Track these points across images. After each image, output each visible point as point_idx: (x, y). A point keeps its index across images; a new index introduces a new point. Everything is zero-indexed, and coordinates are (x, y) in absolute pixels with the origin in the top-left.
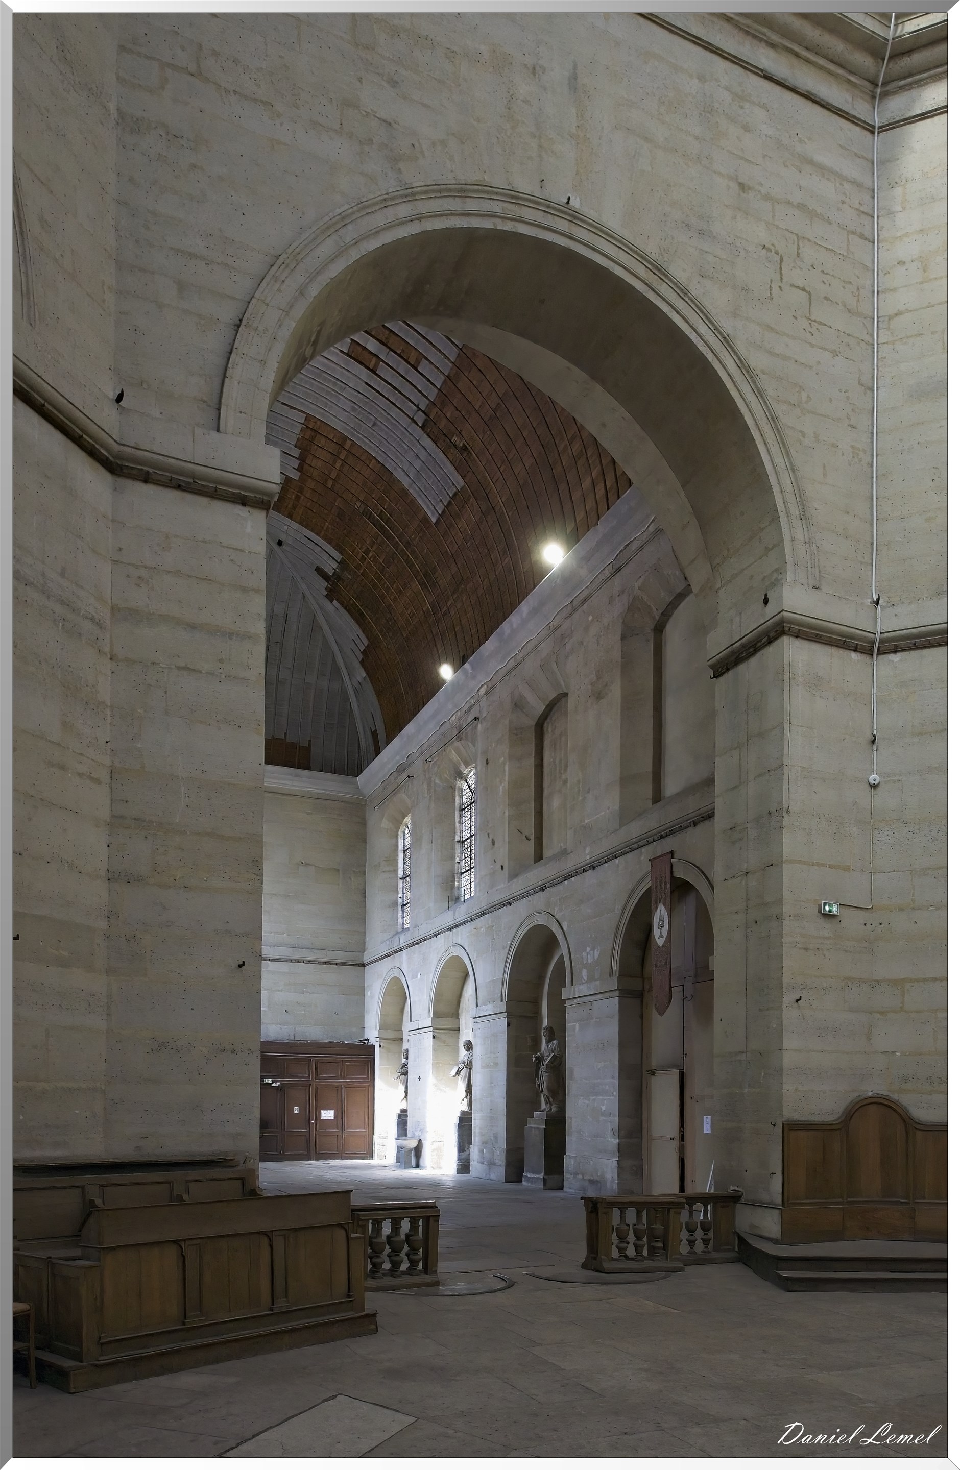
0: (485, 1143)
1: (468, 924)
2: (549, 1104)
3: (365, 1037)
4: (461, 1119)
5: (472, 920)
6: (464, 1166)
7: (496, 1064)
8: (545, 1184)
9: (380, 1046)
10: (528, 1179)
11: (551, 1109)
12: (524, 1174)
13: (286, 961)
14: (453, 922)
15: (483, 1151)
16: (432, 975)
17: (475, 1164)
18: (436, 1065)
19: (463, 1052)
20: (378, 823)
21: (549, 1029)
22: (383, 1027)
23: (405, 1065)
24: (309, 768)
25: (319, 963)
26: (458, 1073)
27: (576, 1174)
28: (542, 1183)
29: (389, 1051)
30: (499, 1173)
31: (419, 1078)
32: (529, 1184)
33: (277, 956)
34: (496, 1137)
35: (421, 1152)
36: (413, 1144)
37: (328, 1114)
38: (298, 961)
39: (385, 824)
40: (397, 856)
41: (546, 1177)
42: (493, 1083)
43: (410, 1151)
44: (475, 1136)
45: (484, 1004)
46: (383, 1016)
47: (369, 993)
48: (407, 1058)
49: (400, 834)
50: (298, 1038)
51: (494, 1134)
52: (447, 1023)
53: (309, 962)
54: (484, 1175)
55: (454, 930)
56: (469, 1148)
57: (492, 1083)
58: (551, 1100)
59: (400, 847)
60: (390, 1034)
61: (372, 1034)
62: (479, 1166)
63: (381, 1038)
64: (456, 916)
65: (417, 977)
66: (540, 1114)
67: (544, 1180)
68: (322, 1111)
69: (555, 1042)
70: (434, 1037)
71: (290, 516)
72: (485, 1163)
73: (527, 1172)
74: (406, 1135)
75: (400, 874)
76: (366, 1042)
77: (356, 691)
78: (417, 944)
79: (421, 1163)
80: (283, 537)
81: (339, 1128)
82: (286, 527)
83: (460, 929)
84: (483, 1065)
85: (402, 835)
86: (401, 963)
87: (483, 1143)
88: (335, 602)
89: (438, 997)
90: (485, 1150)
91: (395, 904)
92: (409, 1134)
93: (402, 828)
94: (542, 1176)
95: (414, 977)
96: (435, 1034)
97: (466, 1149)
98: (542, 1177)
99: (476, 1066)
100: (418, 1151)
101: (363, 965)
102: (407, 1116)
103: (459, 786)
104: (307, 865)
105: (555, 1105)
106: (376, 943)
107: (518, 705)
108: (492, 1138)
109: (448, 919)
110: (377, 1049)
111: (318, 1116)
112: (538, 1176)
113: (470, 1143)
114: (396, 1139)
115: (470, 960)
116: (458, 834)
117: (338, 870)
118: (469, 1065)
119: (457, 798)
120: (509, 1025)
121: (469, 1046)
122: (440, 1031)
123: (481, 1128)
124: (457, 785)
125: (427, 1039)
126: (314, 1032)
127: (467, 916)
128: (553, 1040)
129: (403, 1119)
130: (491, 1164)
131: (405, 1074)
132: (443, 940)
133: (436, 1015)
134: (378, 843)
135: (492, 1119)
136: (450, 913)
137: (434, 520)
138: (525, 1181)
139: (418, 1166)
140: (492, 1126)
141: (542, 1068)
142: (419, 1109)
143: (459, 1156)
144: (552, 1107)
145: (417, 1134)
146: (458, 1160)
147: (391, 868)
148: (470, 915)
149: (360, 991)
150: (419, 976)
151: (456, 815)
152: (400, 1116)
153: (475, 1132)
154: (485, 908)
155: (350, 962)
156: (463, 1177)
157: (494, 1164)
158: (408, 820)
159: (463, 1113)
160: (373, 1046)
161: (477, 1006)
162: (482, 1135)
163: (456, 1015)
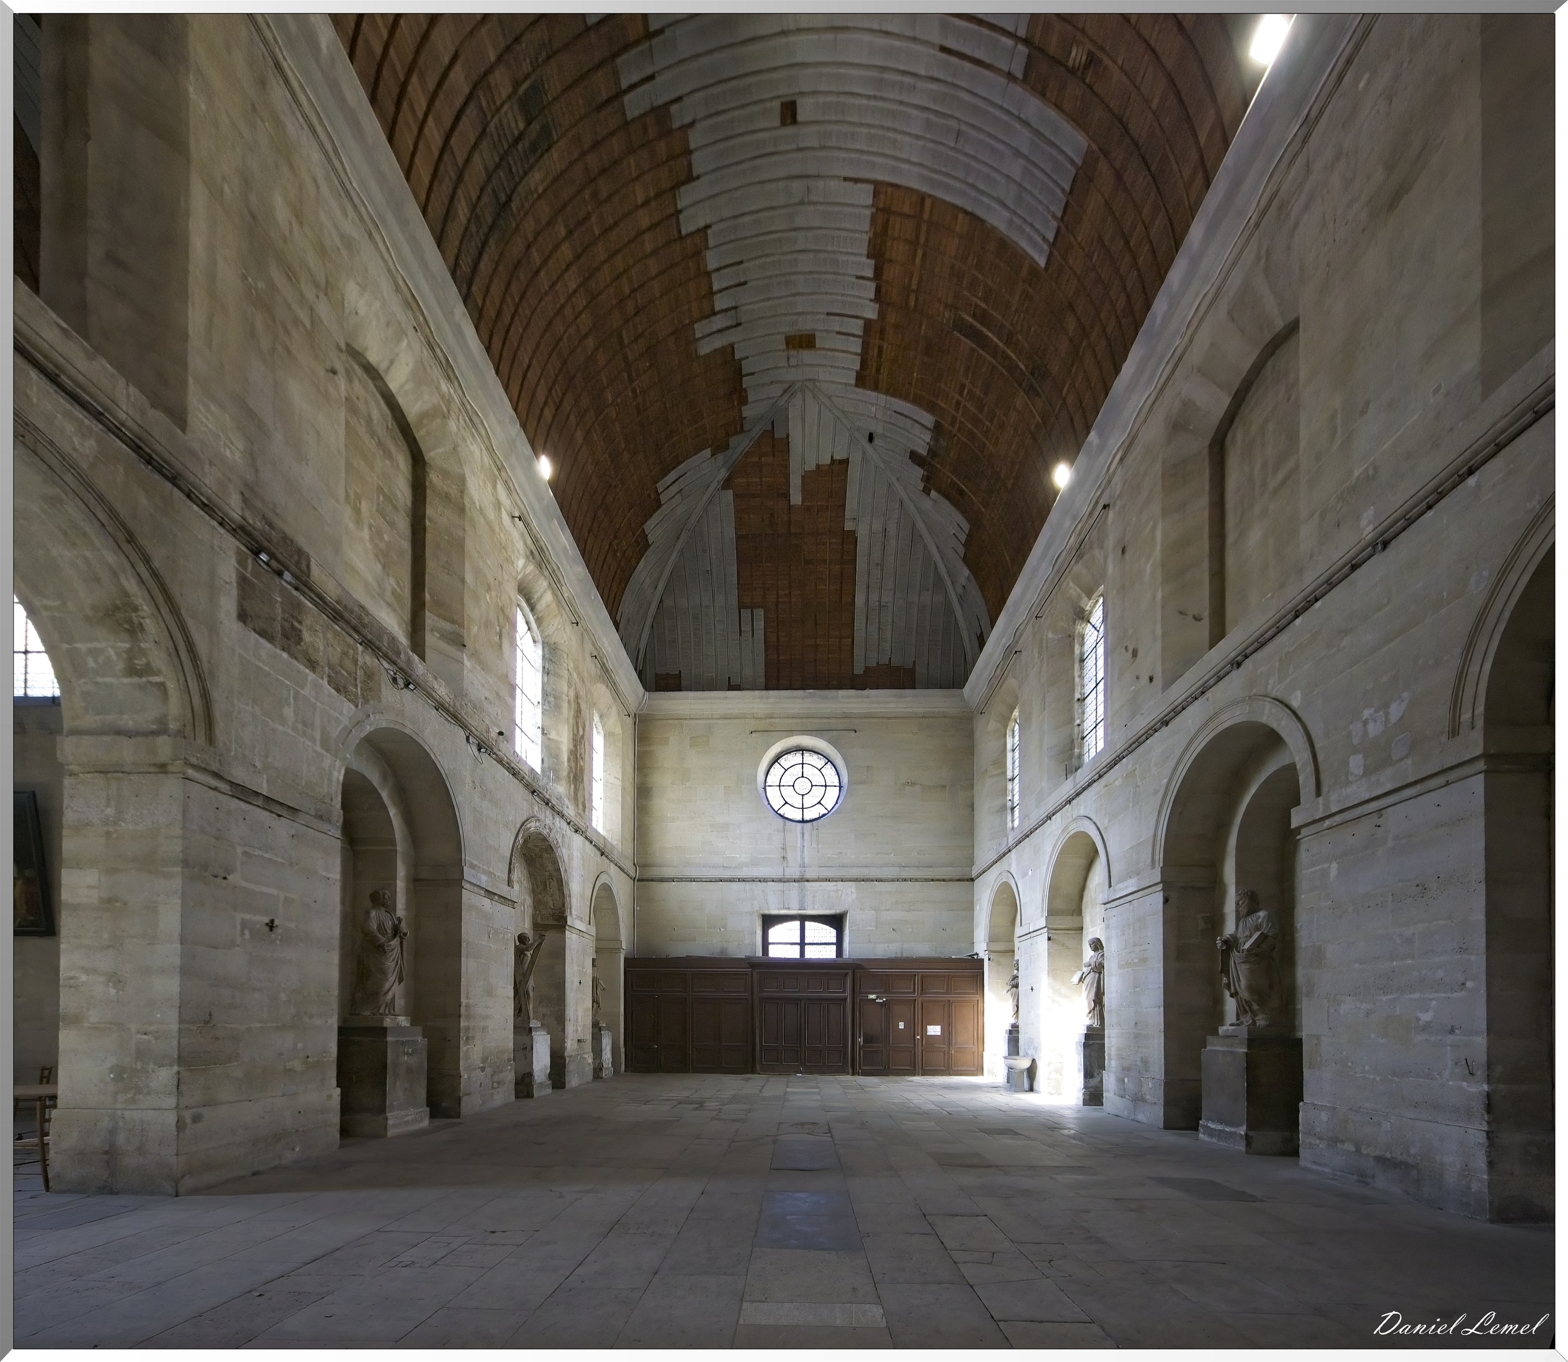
0: (1126, 1069)
1: (1095, 784)
2: (1249, 1014)
3: (975, 952)
4: (1087, 1036)
5: (1100, 777)
6: (1093, 1096)
7: (1144, 960)
8: (1248, 1144)
9: (989, 959)
10: (1211, 1132)
11: (1254, 1023)
12: (1201, 1122)
13: (893, 880)
14: (1073, 791)
15: (1124, 1081)
16: (1045, 867)
17: (1110, 1094)
18: (1052, 972)
19: (1088, 954)
20: (986, 727)
21: (1249, 893)
22: (992, 939)
23: (1016, 977)
24: (914, 688)
25: (926, 880)
26: (1081, 980)
27: (1334, 1141)
28: (1244, 1143)
29: (999, 963)
30: (1154, 1113)
31: (1032, 989)
32: (1214, 1140)
33: (883, 876)
34: (1145, 1062)
35: (1035, 1074)
36: (1025, 1064)
37: (934, 1030)
38: (905, 880)
39: (992, 725)
40: (1006, 756)
41: (1251, 1133)
42: (1139, 987)
43: (1022, 1072)
44: (1110, 1059)
45: (1120, 881)
46: (992, 927)
47: (978, 907)
48: (1018, 970)
49: (1009, 733)
50: (905, 955)
51: (1142, 1058)
52: (1065, 922)
53: (917, 880)
54: (1125, 1112)
55: (1074, 802)
56: (1100, 1074)
57: (1135, 987)
58: (1255, 1007)
59: (1009, 746)
60: (1002, 946)
61: (981, 949)
62: (1117, 1100)
63: (989, 951)
64: (1077, 781)
65: (1027, 874)
66: (1234, 1029)
67: (1248, 1139)
68: (928, 1027)
69: (1262, 914)
70: (1049, 939)
71: (876, 388)
72: (1127, 1096)
73: (1208, 1120)
74: (1018, 1054)
75: (1009, 775)
76: (976, 957)
77: (961, 598)
78: (1028, 836)
79: (1035, 1087)
80: (872, 428)
81: (946, 1043)
82: (874, 409)
83: (1082, 796)
84: (1122, 963)
85: (1011, 733)
86: (1010, 865)
87: (1124, 1069)
88: (933, 493)
89: (1054, 891)
90: (1126, 1080)
91: (1004, 808)
92: (1021, 1053)
93: (1011, 724)
94: (1242, 1130)
95: (1025, 875)
96: (1050, 935)
97: (1096, 1074)
98: (1243, 1133)
99: (1111, 967)
100: (1031, 1072)
101: (972, 880)
102: (1018, 1032)
103: (1079, 633)
104: (913, 784)
105: (1264, 1016)
106: (985, 852)
107: (1177, 427)
108: (1139, 1063)
109: (1068, 788)
110: (986, 963)
111: (924, 1030)
112: (1233, 1130)
113: (1102, 1067)
114: (1005, 1058)
115: (1098, 829)
116: (1078, 689)
117: (945, 787)
118: (1098, 969)
119: (1077, 647)
120: (1166, 900)
121: (1097, 945)
122: (1057, 932)
123: (1119, 1049)
124: (1077, 632)
125: (1041, 943)
126: (922, 949)
127: (1094, 773)
128: (1259, 910)
129: (1014, 1034)
130: (1138, 1099)
131: (1016, 986)
132: (1059, 820)
133: (1052, 912)
134: (985, 747)
135: (1137, 1036)
136: (1071, 779)
137: (1042, 262)
138: (1204, 1133)
139: (1031, 1089)
140: (1139, 1047)
141: (1235, 957)
142: (1032, 1024)
143: (1085, 1082)
144: (1257, 1018)
145: (1030, 1052)
146: (1085, 1087)
147: (1000, 771)
148: (1097, 770)
149: (969, 907)
150: (1030, 873)
151: (1076, 668)
152: (1010, 1032)
153: (1110, 1054)
154: (1122, 749)
155: (958, 877)
156: (1092, 1111)
157: (1143, 1100)
158: (1016, 713)
159: (1089, 1028)
160: (982, 960)
161: (1110, 886)
162: (1120, 1058)
163: (1078, 911)
